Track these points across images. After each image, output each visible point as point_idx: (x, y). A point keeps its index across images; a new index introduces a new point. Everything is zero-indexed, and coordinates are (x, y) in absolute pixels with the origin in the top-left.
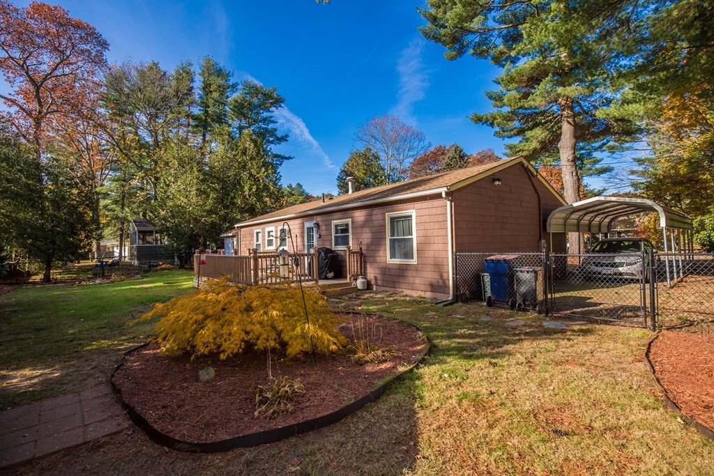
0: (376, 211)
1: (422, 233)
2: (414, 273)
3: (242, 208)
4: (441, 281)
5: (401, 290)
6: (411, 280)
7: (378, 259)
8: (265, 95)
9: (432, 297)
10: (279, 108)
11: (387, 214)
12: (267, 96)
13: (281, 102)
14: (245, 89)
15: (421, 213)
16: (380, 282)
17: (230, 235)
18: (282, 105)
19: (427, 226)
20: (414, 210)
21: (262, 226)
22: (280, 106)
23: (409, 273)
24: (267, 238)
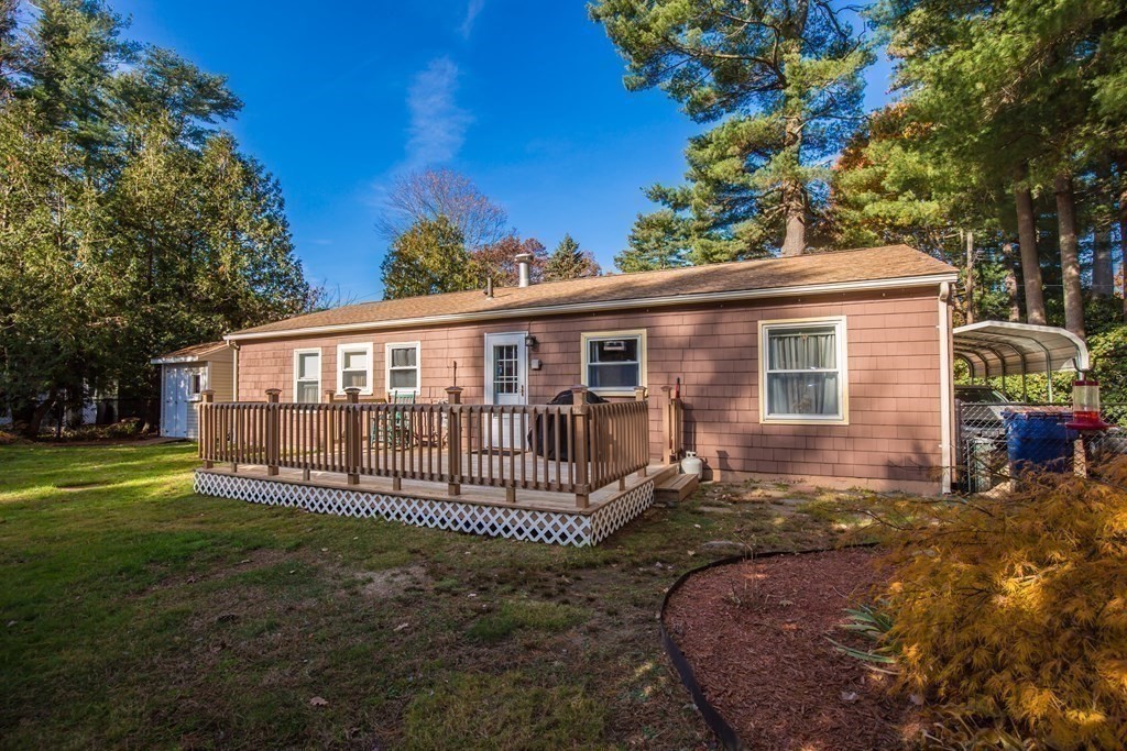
0: (728, 316)
1: (861, 363)
2: (840, 444)
3: (208, 301)
4: (914, 458)
5: (799, 477)
6: (833, 457)
7: (733, 416)
8: (200, 86)
9: (885, 490)
10: (229, 119)
11: (760, 322)
12: (204, 89)
13: (235, 108)
14: (151, 62)
15: (860, 322)
16: (733, 464)
17: (189, 359)
18: (236, 113)
19: (880, 349)
20: (844, 318)
21: (326, 341)
22: (233, 116)
23: (827, 444)
24: (340, 369)
